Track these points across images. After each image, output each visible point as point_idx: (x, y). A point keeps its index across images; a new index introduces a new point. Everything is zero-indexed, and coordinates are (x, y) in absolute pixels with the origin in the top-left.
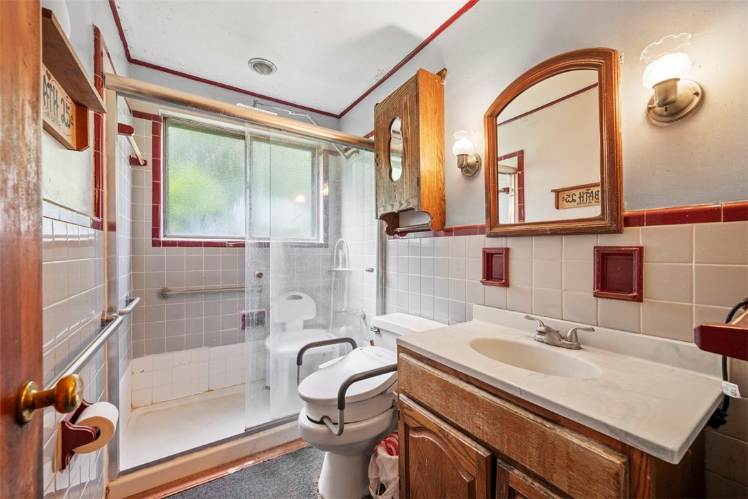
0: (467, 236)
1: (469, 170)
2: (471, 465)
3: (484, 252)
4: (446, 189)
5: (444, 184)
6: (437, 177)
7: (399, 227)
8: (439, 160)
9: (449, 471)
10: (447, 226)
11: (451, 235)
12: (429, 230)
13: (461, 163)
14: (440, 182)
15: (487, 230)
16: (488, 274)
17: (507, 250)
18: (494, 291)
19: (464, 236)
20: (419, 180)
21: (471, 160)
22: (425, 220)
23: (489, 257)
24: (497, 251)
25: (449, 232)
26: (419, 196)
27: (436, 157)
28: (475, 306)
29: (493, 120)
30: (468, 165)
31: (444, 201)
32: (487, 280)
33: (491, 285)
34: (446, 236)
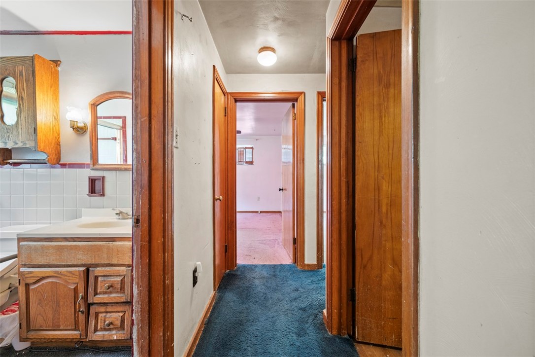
0: (78, 169)
1: (79, 130)
2: (75, 279)
3: (90, 178)
4: (61, 138)
5: (59, 135)
6: (53, 129)
7: (11, 159)
8: (55, 119)
9: (62, 290)
10: (62, 162)
11: (66, 168)
12: (46, 163)
13: (72, 126)
14: (55, 133)
15: (91, 166)
16: (92, 190)
17: (104, 178)
18: (96, 199)
19: (76, 169)
20: (35, 130)
21: (81, 125)
22: (43, 157)
23: (92, 181)
24: (98, 178)
25: (64, 166)
26: (36, 140)
27: (51, 116)
28: (83, 209)
29: (94, 107)
30: (78, 127)
31: (60, 145)
32: (92, 193)
33: (93, 196)
34: (61, 168)
